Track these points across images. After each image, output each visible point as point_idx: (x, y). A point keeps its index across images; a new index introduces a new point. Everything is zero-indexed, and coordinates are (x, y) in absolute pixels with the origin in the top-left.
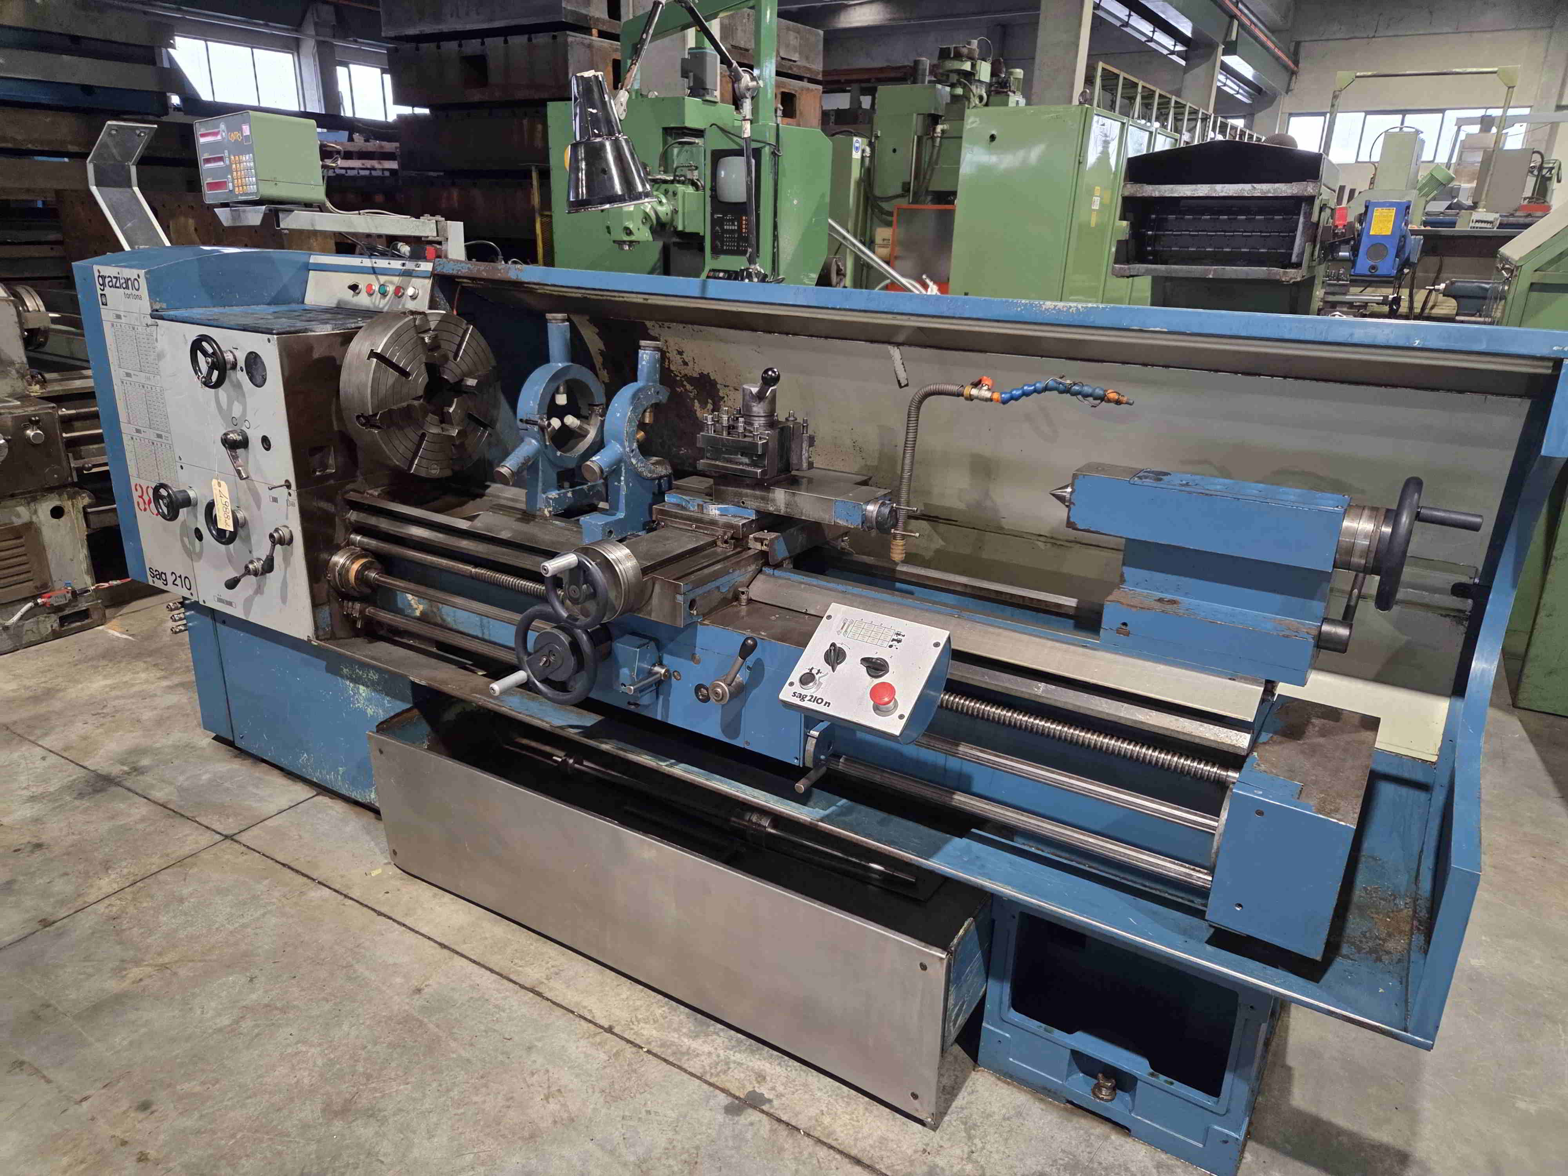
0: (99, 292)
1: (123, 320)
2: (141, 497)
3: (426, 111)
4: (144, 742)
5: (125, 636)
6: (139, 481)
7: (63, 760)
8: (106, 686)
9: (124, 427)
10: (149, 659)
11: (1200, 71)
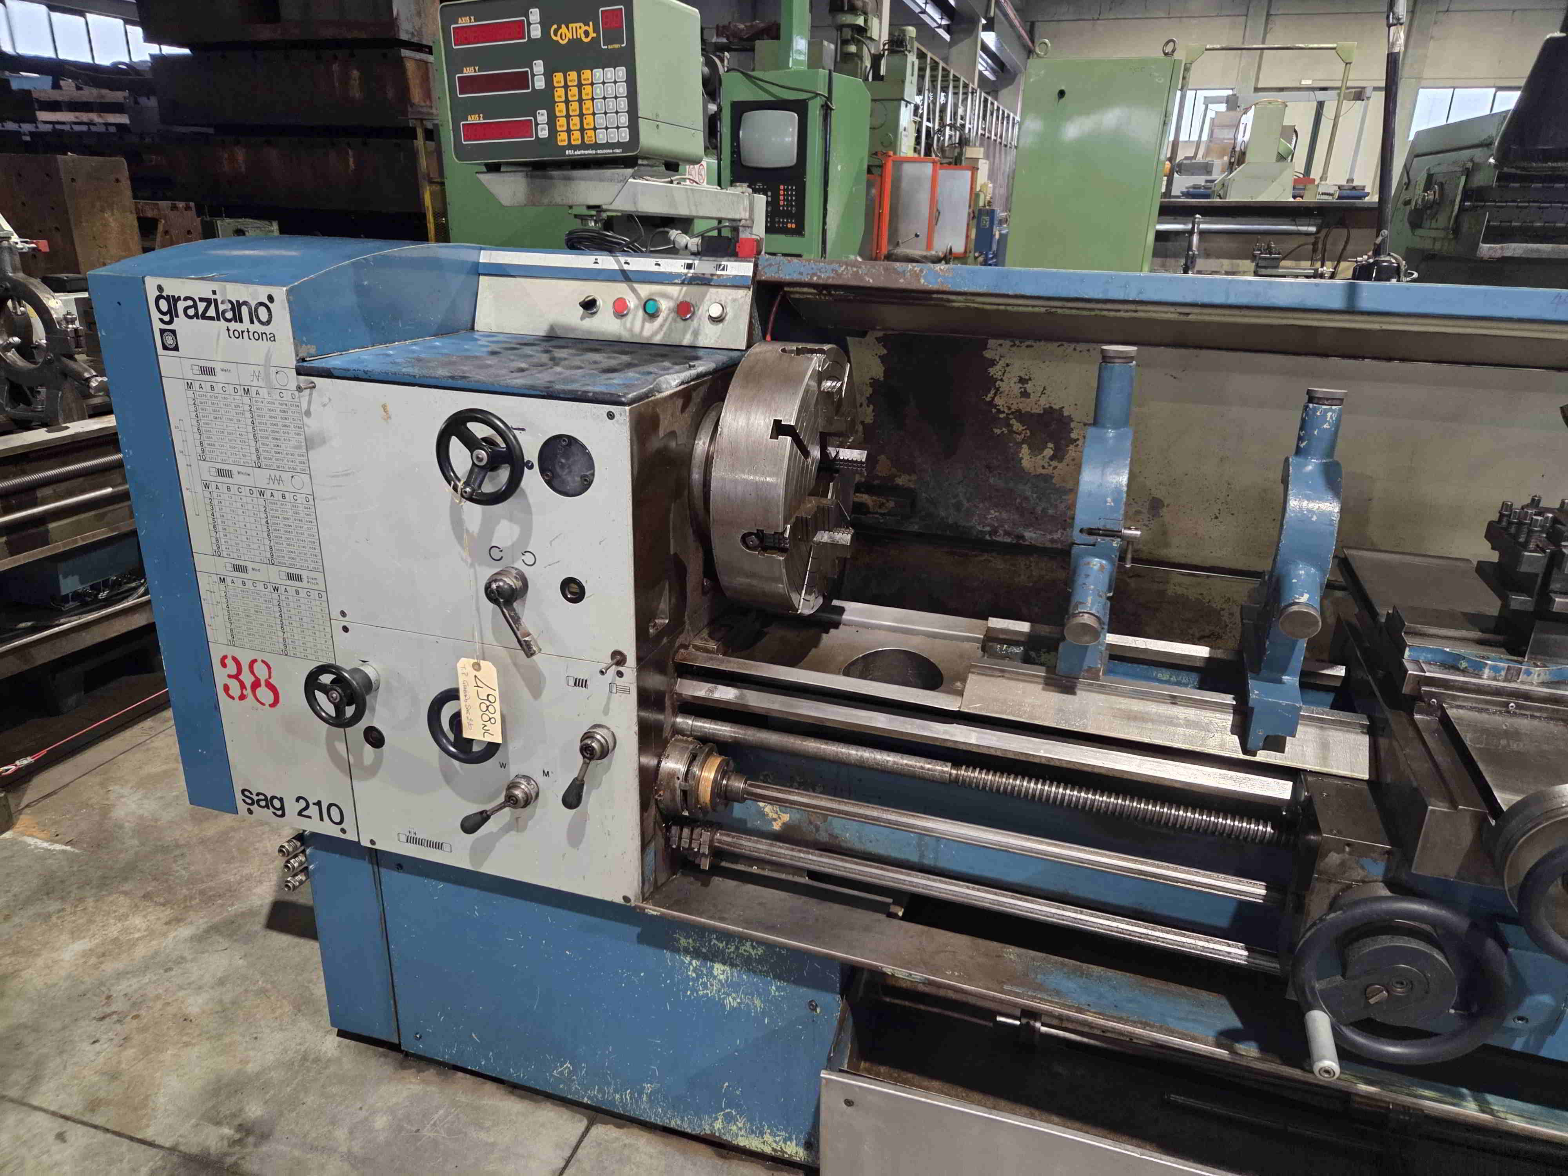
0: (157, 326)
1: (220, 377)
2: (236, 677)
3: (186, 51)
4: (227, 1066)
5: (58, 847)
6: (231, 651)
7: (101, 1136)
8: (86, 954)
9: (203, 562)
10: (127, 887)
11: (964, 46)
